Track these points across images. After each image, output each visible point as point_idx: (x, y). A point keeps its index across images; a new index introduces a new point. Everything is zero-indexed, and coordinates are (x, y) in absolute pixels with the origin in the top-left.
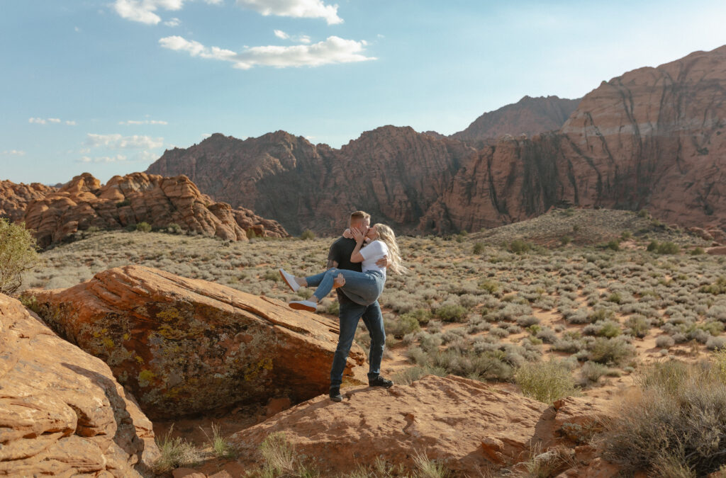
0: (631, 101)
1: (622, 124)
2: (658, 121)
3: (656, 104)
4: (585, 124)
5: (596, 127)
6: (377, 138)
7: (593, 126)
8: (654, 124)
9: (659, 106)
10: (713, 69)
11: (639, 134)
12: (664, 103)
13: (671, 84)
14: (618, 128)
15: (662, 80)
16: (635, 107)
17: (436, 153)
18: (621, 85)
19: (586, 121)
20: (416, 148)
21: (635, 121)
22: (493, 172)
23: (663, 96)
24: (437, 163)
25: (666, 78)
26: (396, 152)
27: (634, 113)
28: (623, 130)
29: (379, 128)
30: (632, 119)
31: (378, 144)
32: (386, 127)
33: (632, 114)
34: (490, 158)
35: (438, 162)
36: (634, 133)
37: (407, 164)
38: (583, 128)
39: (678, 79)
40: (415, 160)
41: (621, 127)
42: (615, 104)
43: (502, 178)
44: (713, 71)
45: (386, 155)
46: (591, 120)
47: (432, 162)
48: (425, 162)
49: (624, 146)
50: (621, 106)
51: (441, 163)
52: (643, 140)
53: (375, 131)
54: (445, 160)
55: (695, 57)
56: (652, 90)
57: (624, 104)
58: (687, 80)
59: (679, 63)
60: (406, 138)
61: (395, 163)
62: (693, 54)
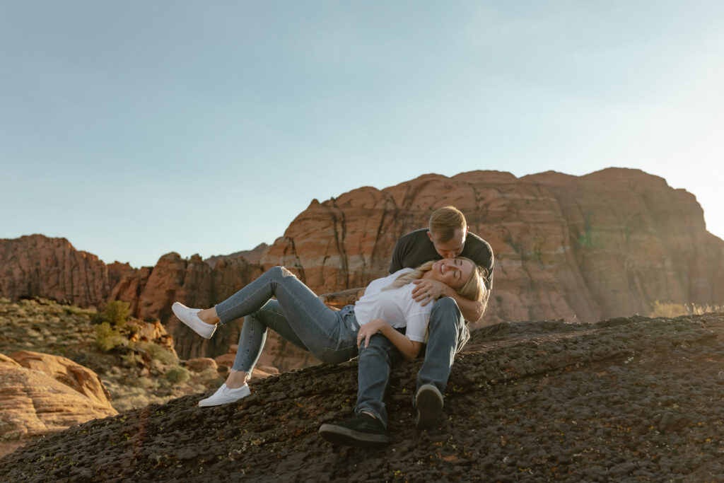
0: (344, 228)
1: (328, 255)
2: (373, 254)
3: (373, 232)
4: (285, 252)
5: (297, 258)
6: (16, 249)
7: (295, 256)
8: (367, 258)
9: (376, 234)
10: (446, 195)
11: (347, 270)
12: (382, 232)
13: (393, 208)
14: (322, 258)
15: (383, 202)
16: (348, 235)
17: (90, 277)
18: (335, 206)
19: (286, 249)
20: (64, 267)
21: (344, 252)
22: (143, 302)
23: (382, 222)
24: (88, 291)
25: (388, 200)
26: (32, 269)
27: (345, 242)
28: (328, 262)
29: (24, 237)
30: (341, 250)
31: (14, 257)
32: (34, 236)
33: (342, 243)
34: (143, 282)
35: (91, 289)
36: (340, 267)
37: (46, 287)
38: (282, 258)
39: (403, 204)
40: (58, 283)
41: (325, 259)
42: (323, 228)
43: (152, 313)
44: (445, 198)
45: (17, 272)
46: (294, 248)
47: (82, 288)
48: (72, 287)
49: (326, 283)
50: (330, 231)
51: (94, 292)
52: (351, 278)
53: (17, 240)
54: (100, 287)
55: (425, 180)
56: (370, 213)
57: (335, 229)
58: (414, 207)
59: (406, 185)
60: (54, 253)
61: (26, 285)
62: (423, 177)
